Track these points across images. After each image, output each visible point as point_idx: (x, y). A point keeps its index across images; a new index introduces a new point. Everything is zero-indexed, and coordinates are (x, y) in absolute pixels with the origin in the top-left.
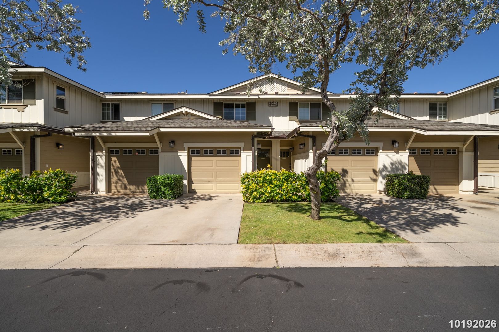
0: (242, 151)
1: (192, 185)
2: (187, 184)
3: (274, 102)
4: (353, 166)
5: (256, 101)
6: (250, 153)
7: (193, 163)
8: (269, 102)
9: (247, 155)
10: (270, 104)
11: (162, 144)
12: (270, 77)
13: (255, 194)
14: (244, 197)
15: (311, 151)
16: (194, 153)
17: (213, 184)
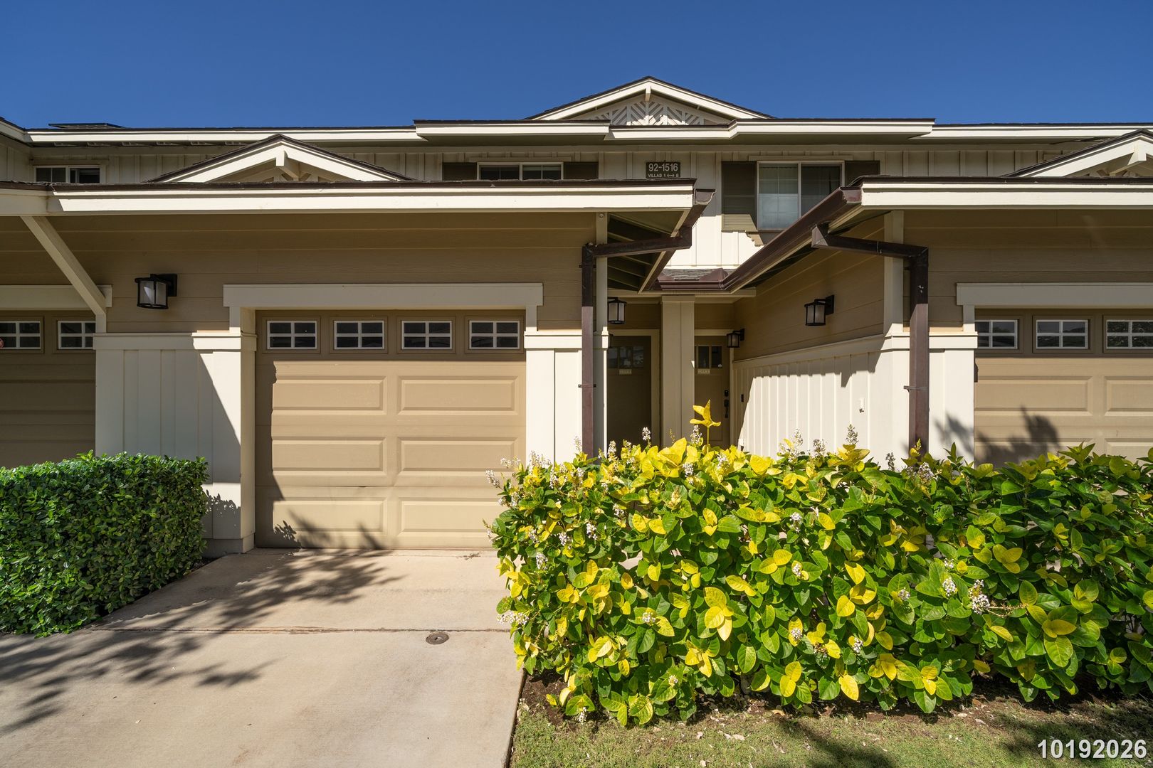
0: (530, 330)
1: (276, 504)
2: (238, 504)
3: (665, 162)
4: (1112, 410)
5: (601, 160)
6: (574, 338)
7: (280, 391)
8: (648, 164)
9: (556, 350)
10: (651, 169)
11: (109, 290)
12: (648, 92)
13: (602, 649)
14: (522, 645)
15: (897, 329)
16: (286, 342)
17: (382, 499)
